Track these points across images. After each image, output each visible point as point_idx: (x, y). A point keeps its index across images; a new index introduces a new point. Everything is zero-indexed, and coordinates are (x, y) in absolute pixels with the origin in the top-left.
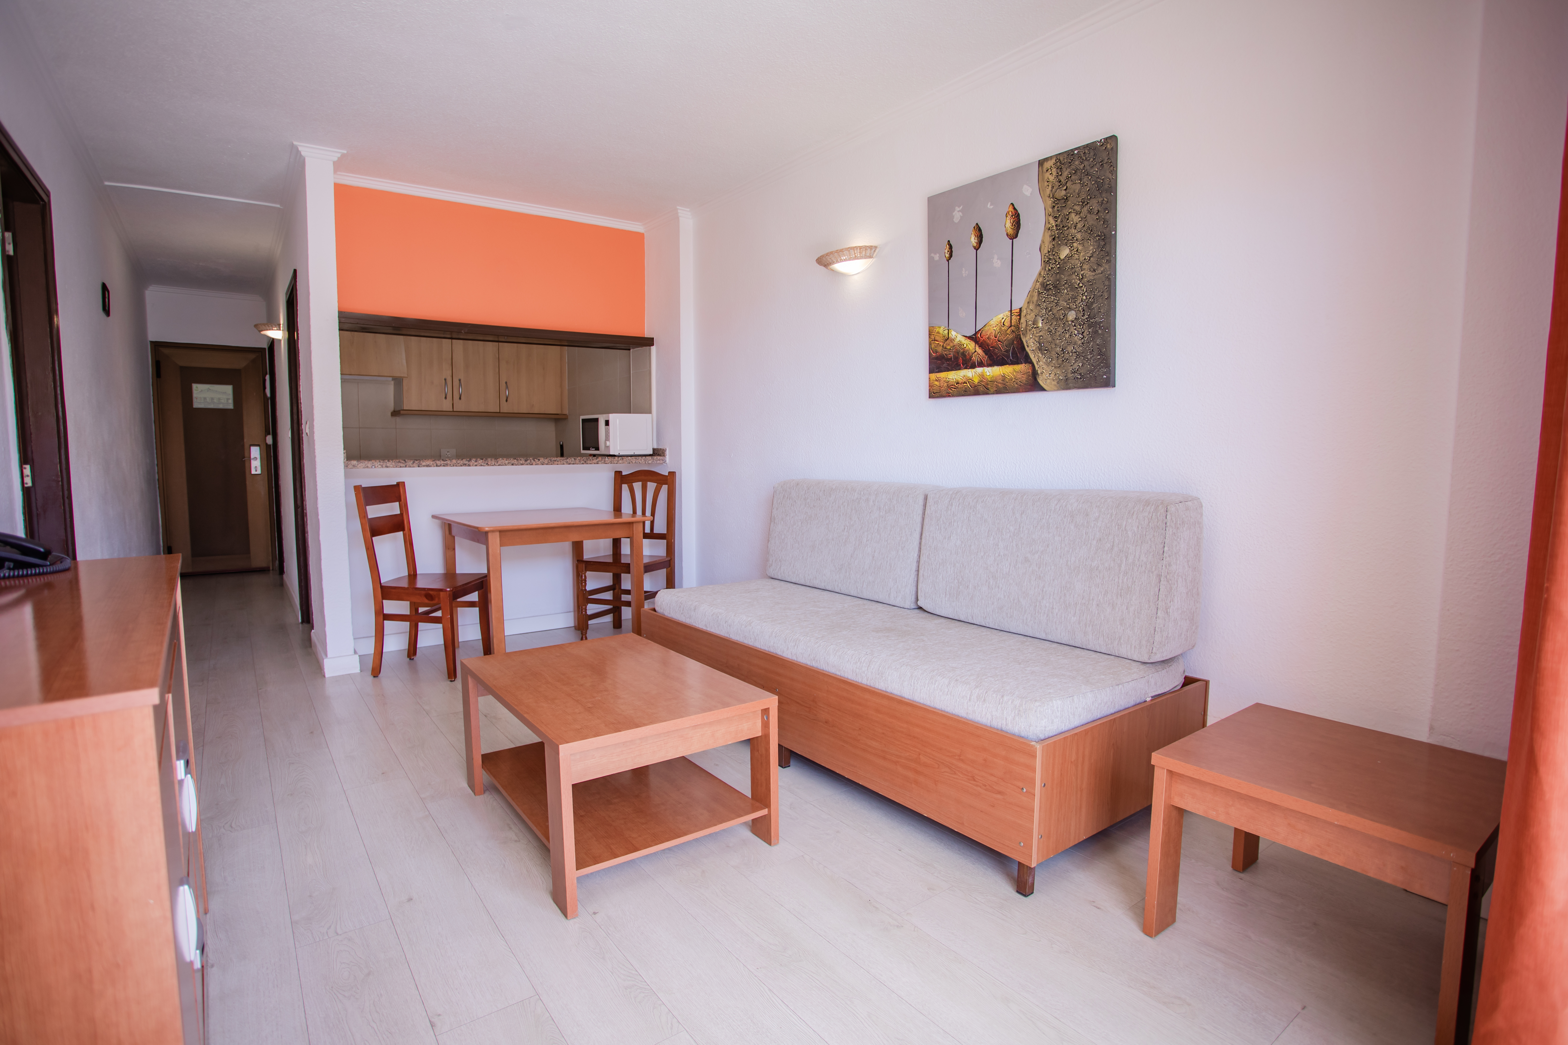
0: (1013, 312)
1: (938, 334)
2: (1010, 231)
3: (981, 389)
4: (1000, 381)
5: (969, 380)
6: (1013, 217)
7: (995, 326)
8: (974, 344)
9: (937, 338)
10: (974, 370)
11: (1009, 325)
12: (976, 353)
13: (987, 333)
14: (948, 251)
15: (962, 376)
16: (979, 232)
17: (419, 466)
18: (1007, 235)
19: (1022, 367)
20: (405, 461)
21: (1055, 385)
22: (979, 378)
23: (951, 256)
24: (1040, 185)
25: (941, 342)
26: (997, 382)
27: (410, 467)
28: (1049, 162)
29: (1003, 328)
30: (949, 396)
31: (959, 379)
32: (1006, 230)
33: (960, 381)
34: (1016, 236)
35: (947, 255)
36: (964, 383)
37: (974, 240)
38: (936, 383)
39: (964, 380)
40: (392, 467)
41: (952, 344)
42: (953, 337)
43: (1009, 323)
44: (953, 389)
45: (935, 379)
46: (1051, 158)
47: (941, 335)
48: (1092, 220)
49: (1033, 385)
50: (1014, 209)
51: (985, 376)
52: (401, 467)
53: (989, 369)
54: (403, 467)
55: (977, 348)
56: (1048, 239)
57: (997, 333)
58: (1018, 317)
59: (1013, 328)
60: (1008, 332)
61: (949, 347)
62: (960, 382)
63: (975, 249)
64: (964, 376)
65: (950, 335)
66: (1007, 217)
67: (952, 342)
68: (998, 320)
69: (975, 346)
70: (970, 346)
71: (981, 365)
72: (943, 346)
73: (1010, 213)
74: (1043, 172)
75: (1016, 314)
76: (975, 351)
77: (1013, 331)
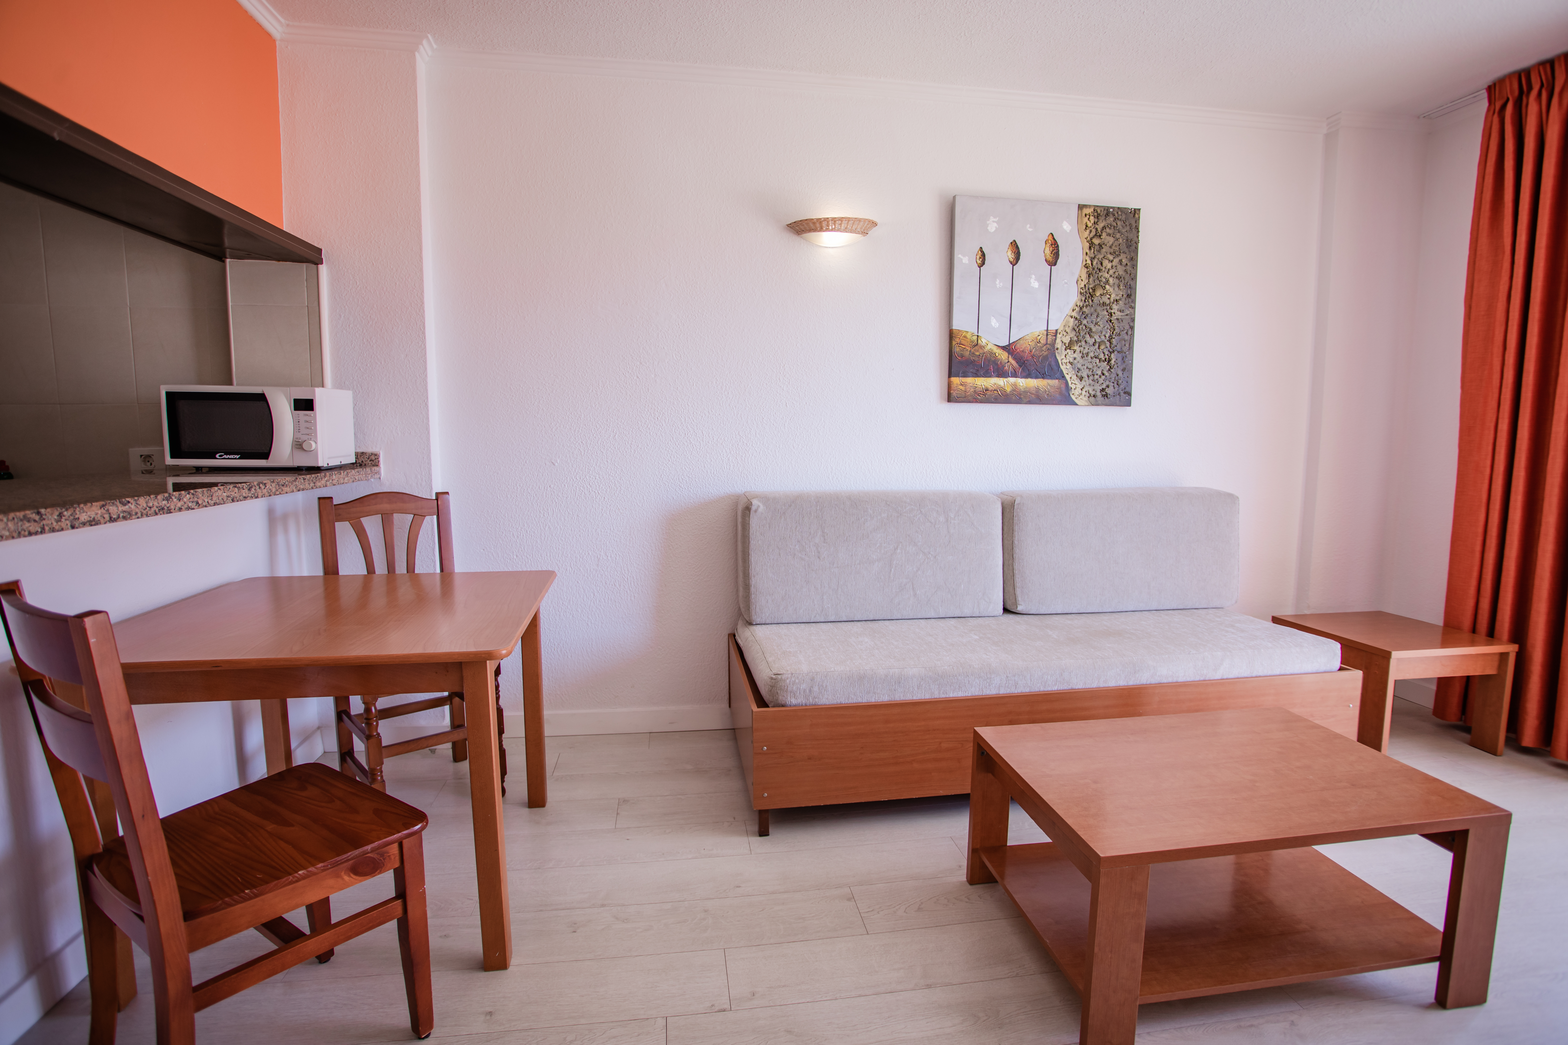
0: (1049, 332)
1: (964, 339)
2: (1050, 259)
3: (1014, 398)
4: (1034, 392)
5: (1002, 389)
6: (1053, 246)
7: (1031, 342)
8: (1007, 354)
9: (963, 342)
10: (1006, 379)
11: (1045, 343)
12: (1009, 363)
13: (1021, 347)
14: (980, 258)
15: (993, 383)
16: (1015, 248)
17: (73, 527)
18: (1046, 260)
19: (1055, 382)
20: (39, 513)
21: (1086, 401)
22: (1012, 388)
23: (983, 263)
24: (1079, 226)
25: (968, 347)
26: (1030, 393)
27: (53, 530)
28: (1088, 209)
29: (1038, 345)
30: (976, 402)
31: (989, 387)
32: (1045, 256)
33: (990, 388)
34: (1055, 264)
35: (979, 262)
36: (994, 391)
37: (1011, 256)
38: (961, 387)
39: (995, 387)
40: (7, 538)
41: (981, 351)
42: (984, 344)
43: (1045, 341)
44: (982, 396)
45: (959, 383)
46: (1090, 206)
47: (969, 340)
48: (1121, 271)
49: (1064, 398)
50: (1054, 239)
51: (1018, 386)
52: (30, 534)
53: (1023, 380)
54: (36, 533)
55: (1011, 359)
56: (1084, 276)
57: (1032, 348)
58: (1054, 338)
59: (1048, 346)
60: (1043, 349)
61: (977, 354)
62: (990, 390)
63: (1011, 264)
64: (995, 384)
65: (979, 341)
66: (1046, 244)
67: (982, 349)
68: (1034, 337)
69: (1008, 357)
70: (1003, 356)
71: (1015, 375)
72: (970, 351)
73: (1050, 242)
74: (1082, 215)
75: (1052, 334)
76: (1008, 362)
77: (1048, 349)
